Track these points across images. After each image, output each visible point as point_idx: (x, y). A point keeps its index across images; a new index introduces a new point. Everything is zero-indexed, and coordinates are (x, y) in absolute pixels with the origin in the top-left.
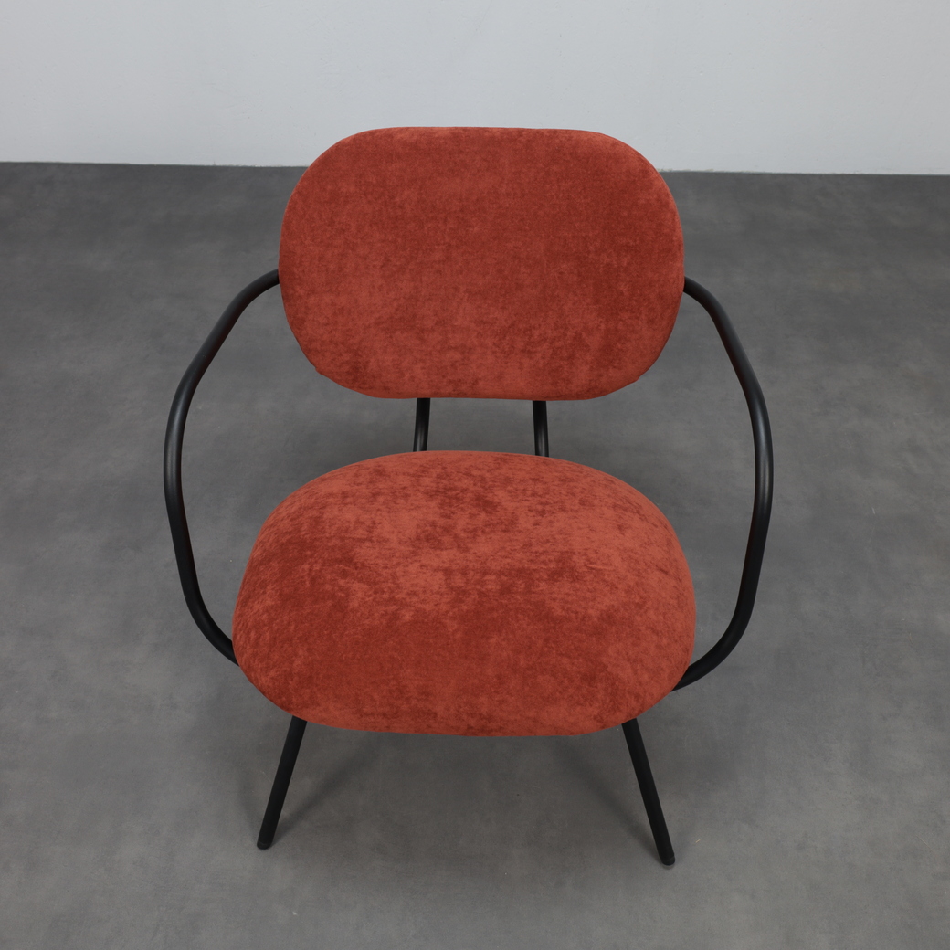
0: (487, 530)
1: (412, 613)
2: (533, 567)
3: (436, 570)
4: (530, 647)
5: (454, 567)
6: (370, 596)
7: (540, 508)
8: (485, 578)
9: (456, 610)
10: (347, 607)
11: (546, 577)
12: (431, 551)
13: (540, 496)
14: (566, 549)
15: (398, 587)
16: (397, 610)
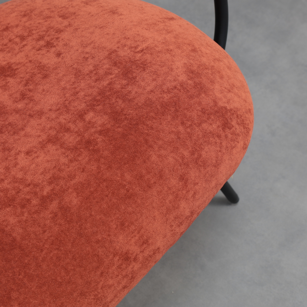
0: (31, 87)
1: (75, 194)
2: (105, 83)
3: (43, 146)
4: (179, 138)
5: (53, 133)
6: (22, 213)
7: (42, 43)
8: (87, 119)
9: (102, 160)
10: (14, 240)
11: (124, 82)
12: (16, 137)
13: (29, 36)
14: (107, 53)
15: (36, 185)
16: (60, 203)
